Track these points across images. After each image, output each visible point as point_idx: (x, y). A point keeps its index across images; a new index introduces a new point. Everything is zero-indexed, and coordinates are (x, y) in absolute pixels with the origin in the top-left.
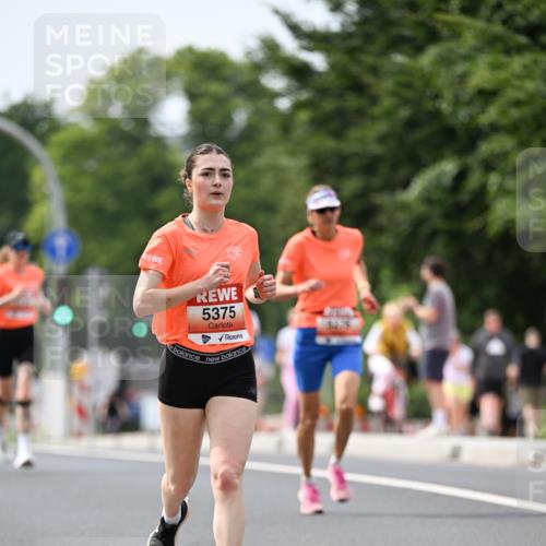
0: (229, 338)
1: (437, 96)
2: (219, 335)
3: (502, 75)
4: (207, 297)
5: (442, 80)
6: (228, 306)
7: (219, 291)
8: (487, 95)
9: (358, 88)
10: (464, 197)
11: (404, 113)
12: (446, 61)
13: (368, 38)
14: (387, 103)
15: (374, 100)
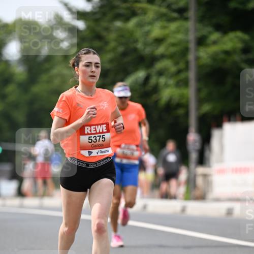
0: (102, 152)
1: (136, 41)
2: (97, 151)
3: (167, 32)
4: (91, 131)
5: (138, 34)
6: (101, 135)
7: (97, 127)
8: (159, 41)
9: (99, 37)
10: (149, 88)
11: (121, 49)
12: (140, 25)
13: (104, 14)
14: (112, 44)
15: (107, 43)
